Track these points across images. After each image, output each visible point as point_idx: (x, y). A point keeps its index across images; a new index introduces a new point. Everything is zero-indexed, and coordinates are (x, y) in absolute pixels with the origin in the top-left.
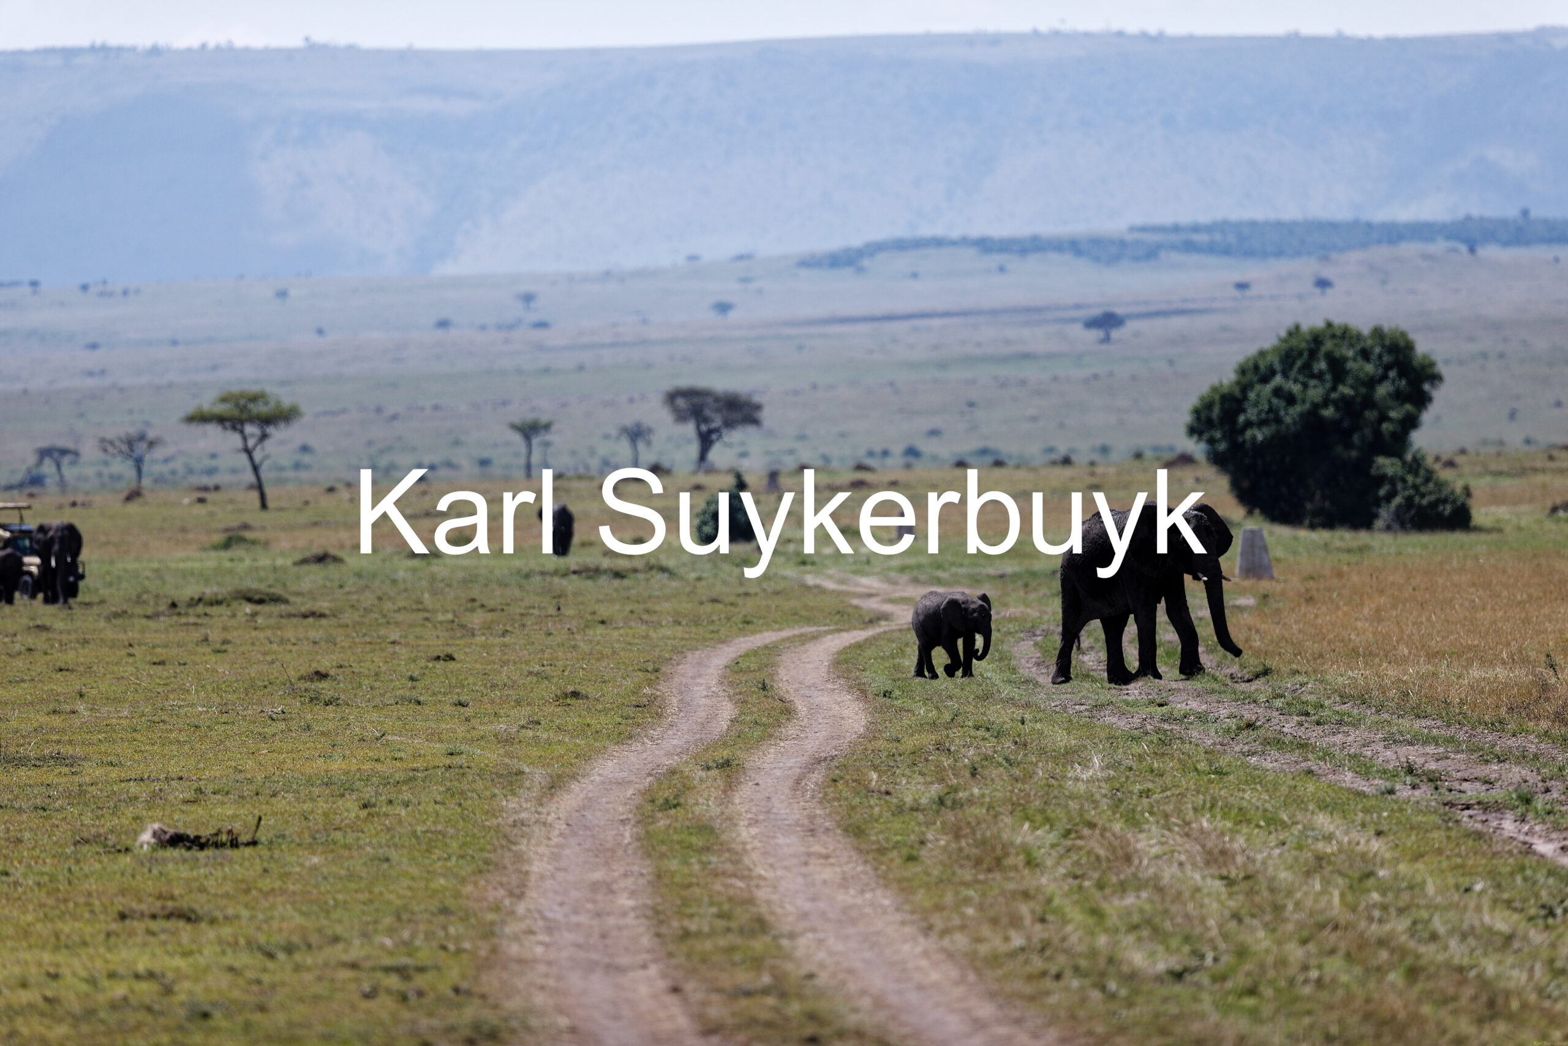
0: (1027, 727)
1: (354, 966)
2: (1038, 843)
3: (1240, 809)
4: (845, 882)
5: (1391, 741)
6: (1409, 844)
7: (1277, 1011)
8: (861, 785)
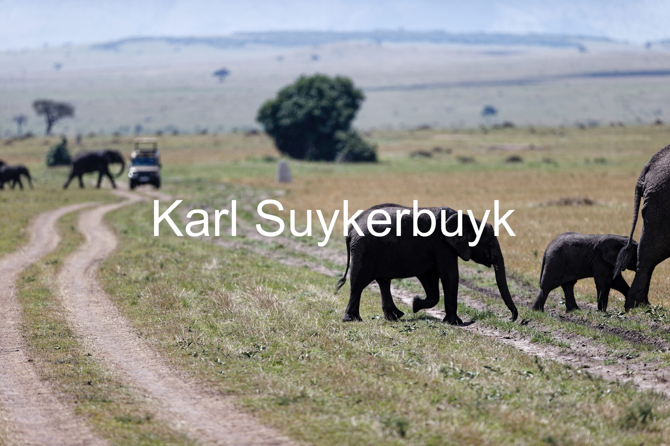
0: (185, 247)
2: (189, 297)
3: (276, 283)
4: (105, 313)
7: (290, 371)
8: (113, 272)
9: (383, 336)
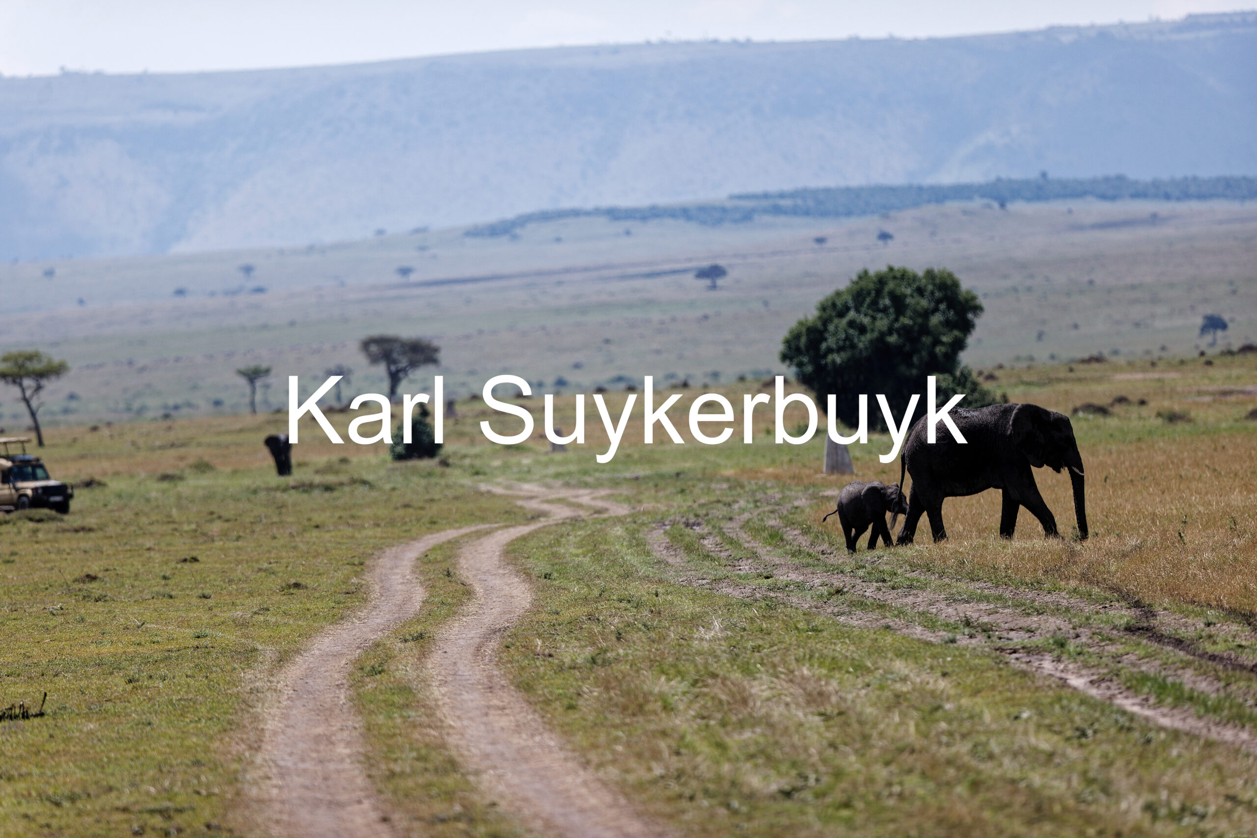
0: (660, 599)
1: (125, 810)
2: (673, 692)
3: (833, 659)
4: (518, 728)
5: (952, 600)
6: (969, 682)
7: (867, 820)
8: (528, 650)
9: (1036, 749)
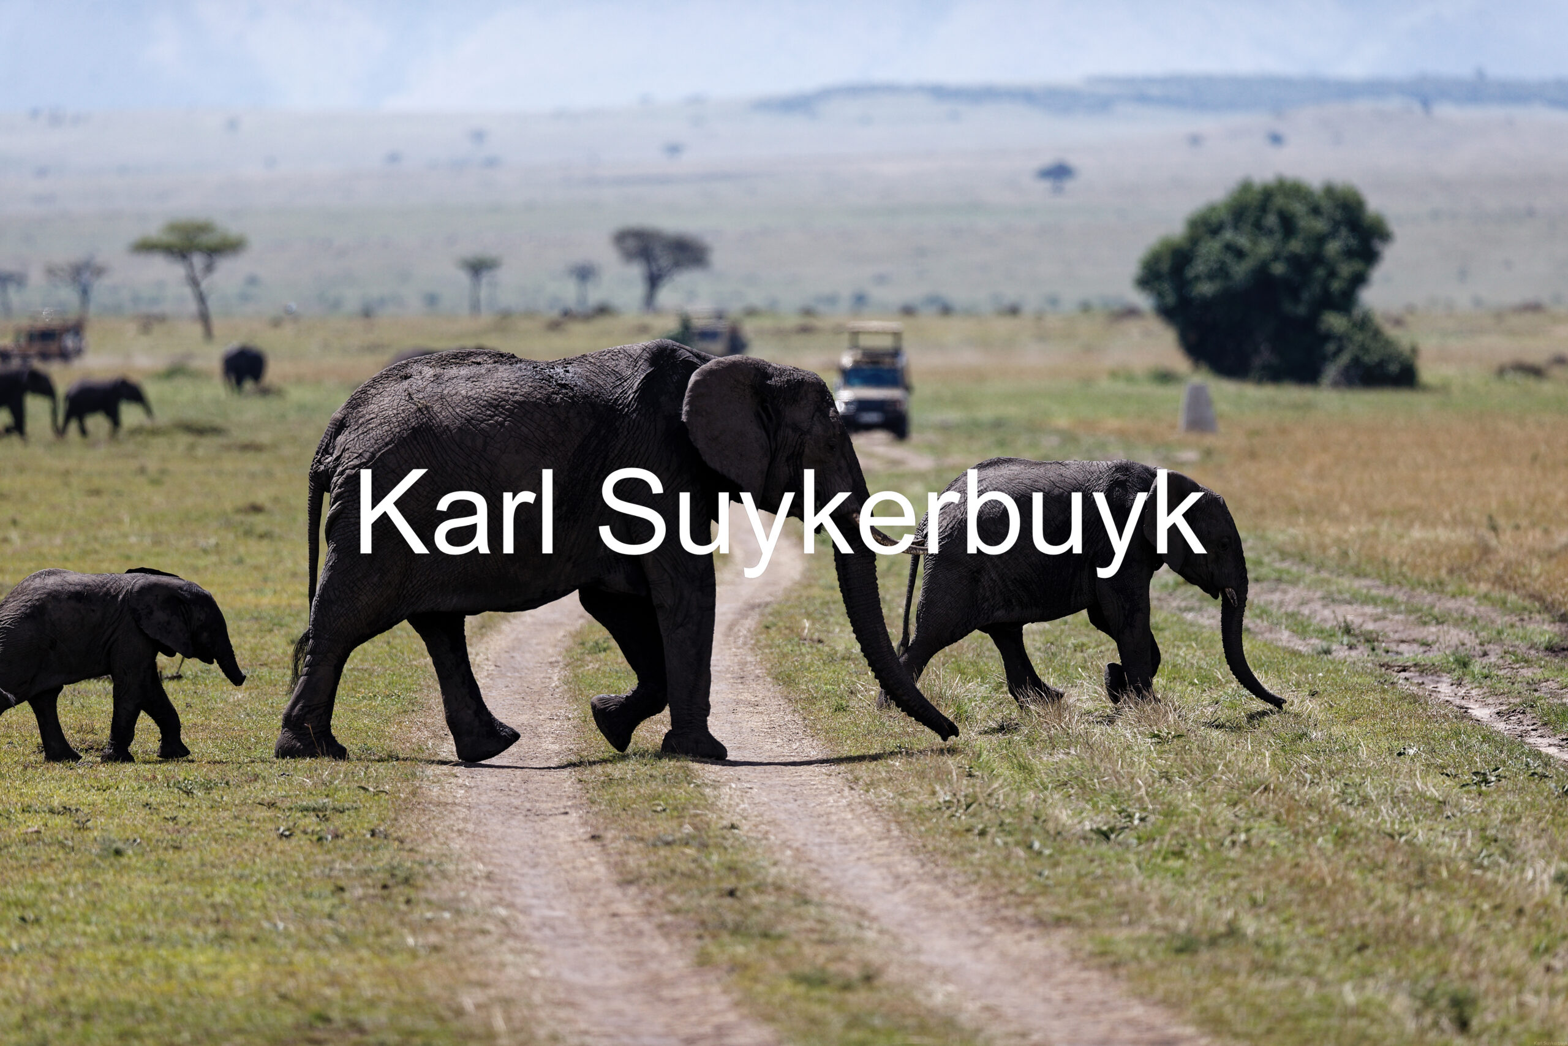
1: (271, 805)
3: (1174, 666)
4: (772, 730)
5: (1330, 599)
6: (1343, 705)
7: (1203, 873)
8: (793, 632)
9: (1422, 795)
